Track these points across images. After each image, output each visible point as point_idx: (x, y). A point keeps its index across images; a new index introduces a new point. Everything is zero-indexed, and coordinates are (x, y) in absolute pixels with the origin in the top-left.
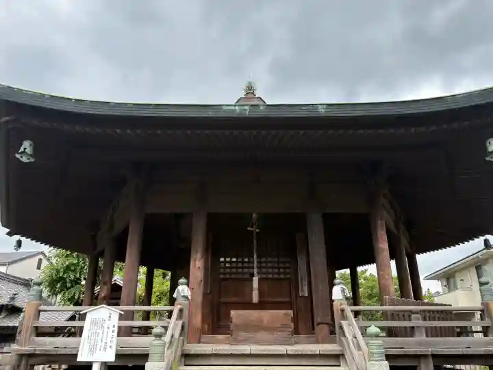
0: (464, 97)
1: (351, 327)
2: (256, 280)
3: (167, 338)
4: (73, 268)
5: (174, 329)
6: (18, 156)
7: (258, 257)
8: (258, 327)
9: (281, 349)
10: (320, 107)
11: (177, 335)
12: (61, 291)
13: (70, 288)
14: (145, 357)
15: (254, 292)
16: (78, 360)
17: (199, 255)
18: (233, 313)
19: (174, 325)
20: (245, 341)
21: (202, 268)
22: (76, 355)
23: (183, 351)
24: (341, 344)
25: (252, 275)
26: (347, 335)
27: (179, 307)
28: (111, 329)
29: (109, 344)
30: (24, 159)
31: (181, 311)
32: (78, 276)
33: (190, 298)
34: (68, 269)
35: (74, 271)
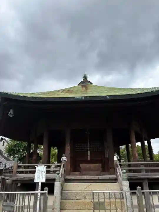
0: (155, 92)
1: (119, 170)
2: (89, 152)
3: (60, 174)
4: (17, 145)
5: (62, 171)
6: (9, 115)
7: (89, 143)
8: (89, 170)
9: (97, 177)
10: (107, 97)
11: (63, 173)
12: (13, 154)
13: (16, 153)
14: (54, 180)
15: (88, 156)
16: (35, 181)
17: (68, 145)
18: (81, 165)
19: (62, 170)
20: (85, 175)
21: (70, 149)
22: (34, 180)
23: (65, 178)
24: (117, 175)
25: (88, 150)
26: (118, 172)
27: (63, 164)
28: (44, 172)
29: (43, 177)
30: (11, 116)
31: (64, 165)
32: (19, 148)
33: (66, 160)
34: (15, 146)
35: (18, 146)
